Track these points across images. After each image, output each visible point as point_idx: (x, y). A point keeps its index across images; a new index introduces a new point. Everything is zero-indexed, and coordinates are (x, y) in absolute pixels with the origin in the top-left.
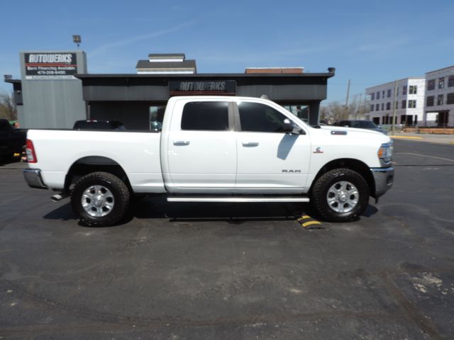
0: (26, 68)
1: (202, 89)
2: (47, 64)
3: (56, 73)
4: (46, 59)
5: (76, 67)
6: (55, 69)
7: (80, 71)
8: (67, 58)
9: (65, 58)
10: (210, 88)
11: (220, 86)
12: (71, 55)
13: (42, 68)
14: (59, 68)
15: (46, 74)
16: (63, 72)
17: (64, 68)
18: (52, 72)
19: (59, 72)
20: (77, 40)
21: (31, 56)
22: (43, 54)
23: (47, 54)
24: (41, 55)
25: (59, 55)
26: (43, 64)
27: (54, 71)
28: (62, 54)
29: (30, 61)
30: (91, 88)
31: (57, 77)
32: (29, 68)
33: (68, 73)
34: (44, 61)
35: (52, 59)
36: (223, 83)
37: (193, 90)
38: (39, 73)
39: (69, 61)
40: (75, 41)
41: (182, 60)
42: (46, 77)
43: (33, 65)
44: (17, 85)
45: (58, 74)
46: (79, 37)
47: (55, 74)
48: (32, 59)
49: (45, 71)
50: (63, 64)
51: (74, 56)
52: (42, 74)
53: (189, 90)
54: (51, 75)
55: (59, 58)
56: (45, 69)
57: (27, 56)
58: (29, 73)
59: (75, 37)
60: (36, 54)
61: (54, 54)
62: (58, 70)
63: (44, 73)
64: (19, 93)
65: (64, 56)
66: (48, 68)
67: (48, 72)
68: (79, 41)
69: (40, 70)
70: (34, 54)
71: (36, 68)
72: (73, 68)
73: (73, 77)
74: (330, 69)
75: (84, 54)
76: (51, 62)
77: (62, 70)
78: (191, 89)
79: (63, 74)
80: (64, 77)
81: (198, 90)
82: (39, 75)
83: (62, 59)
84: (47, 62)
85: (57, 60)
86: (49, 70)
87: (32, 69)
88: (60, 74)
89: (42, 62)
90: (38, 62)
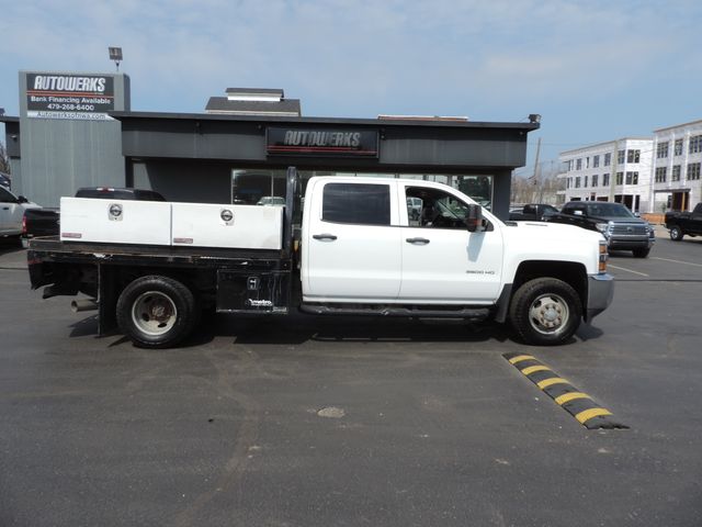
0: (29, 98)
1: (322, 144)
2: (65, 94)
3: (78, 107)
4: (63, 84)
5: (112, 100)
6: (77, 101)
7: (119, 107)
8: (97, 84)
9: (93, 84)
10: (334, 141)
11: (352, 139)
12: (101, 81)
13: (55, 100)
14: (84, 100)
15: (61, 110)
16: (90, 108)
17: (92, 101)
18: (72, 107)
19: (83, 107)
20: (116, 54)
21: (37, 78)
22: (58, 76)
23: (65, 76)
24: (54, 78)
25: (85, 79)
26: (56, 93)
27: (75, 104)
28: (90, 77)
29: (36, 87)
30: (136, 135)
31: (80, 116)
32: (33, 99)
33: (99, 108)
34: (58, 88)
35: (72, 85)
36: (356, 135)
37: (306, 145)
38: (50, 106)
39: (101, 89)
40: (112, 57)
41: (278, 99)
42: (61, 115)
43: (40, 93)
44: (13, 126)
45: (82, 111)
46: (119, 50)
47: (75, 110)
48: (39, 83)
49: (61, 104)
50: (90, 95)
51: (109, 81)
52: (55, 110)
53: (300, 145)
54: (70, 110)
55: (84, 84)
56: (61, 100)
57: (31, 78)
58: (33, 106)
59: (112, 50)
60: (47, 75)
61: (77, 76)
62: (81, 104)
63: (58, 107)
64: (15, 139)
65: (93, 82)
66: (66, 100)
67: (65, 107)
68: (120, 58)
69: (52, 102)
70: (43, 75)
71: (45, 100)
72: (109, 102)
73: (107, 117)
74: (533, 117)
75: (126, 79)
76: (70, 89)
77: (90, 104)
78: (304, 143)
79: (90, 111)
80: (92, 116)
81: (316, 145)
82: (50, 110)
83: (90, 85)
84: (64, 90)
85: (81, 86)
86: (66, 103)
87: (38, 99)
88: (85, 111)
89: (56, 89)
90: (50, 89)
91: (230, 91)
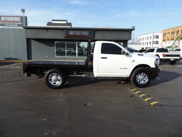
1: (79, 34)
2: (10, 21)
3: (13, 25)
4: (9, 19)
5: (23, 23)
6: (13, 23)
7: (24, 25)
8: (18, 19)
10: (82, 34)
11: (87, 33)
12: (19, 18)
13: (7, 23)
14: (15, 23)
15: (8, 26)
17: (17, 24)
18: (12, 25)
19: (15, 25)
20: (23, 11)
21: (2, 17)
23: (9, 17)
24: (6, 17)
25: (15, 18)
26: (7, 21)
27: (12, 24)
29: (2, 20)
32: (1, 23)
33: (19, 25)
34: (8, 20)
35: (11, 19)
37: (75, 35)
38: (5, 25)
39: (19, 20)
40: (22, 12)
43: (3, 21)
45: (14, 26)
46: (24, 10)
47: (13, 26)
48: (2, 19)
49: (8, 24)
50: (17, 22)
51: (22, 18)
52: (7, 26)
53: (73, 35)
54: (11, 26)
55: (15, 19)
56: (8, 23)
58: (1, 25)
60: (4, 17)
61: (13, 17)
62: (14, 24)
63: (8, 25)
65: (17, 18)
66: (10, 23)
68: (24, 12)
69: (6, 24)
71: (4, 23)
72: (21, 24)
73: (21, 28)
74: (133, 27)
75: (26, 17)
76: (11, 20)
77: (16, 24)
78: (74, 34)
79: (16, 26)
80: (17, 27)
81: (77, 35)
82: (6, 26)
83: (16, 19)
84: (9, 21)
85: (14, 20)
86: (10, 24)
87: (2, 23)
88: (15, 26)
89: (7, 20)
90: (5, 20)
91: (53, 20)
